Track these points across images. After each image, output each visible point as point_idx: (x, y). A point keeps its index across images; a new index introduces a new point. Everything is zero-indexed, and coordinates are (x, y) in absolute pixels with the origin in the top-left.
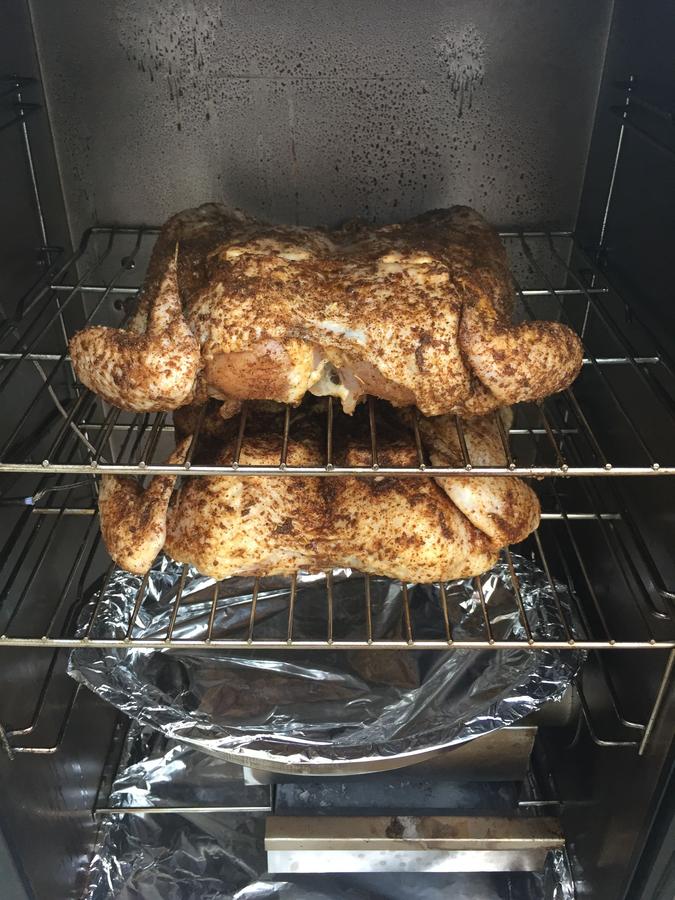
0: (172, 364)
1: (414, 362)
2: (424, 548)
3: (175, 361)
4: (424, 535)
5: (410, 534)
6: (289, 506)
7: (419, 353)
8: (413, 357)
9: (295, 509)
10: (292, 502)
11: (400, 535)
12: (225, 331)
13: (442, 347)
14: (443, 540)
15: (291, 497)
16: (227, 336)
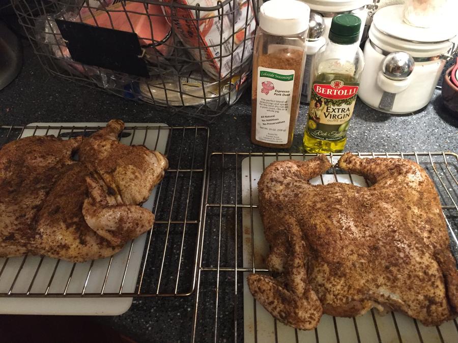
0: (311, 317)
1: (425, 312)
2: (70, 250)
3: (313, 316)
4: (70, 244)
5: (63, 244)
6: (14, 227)
7: (428, 307)
8: (425, 310)
9: (17, 228)
10: (16, 225)
11: (59, 244)
12: (334, 297)
13: (439, 304)
14: (80, 246)
15: (16, 223)
16: (335, 300)
